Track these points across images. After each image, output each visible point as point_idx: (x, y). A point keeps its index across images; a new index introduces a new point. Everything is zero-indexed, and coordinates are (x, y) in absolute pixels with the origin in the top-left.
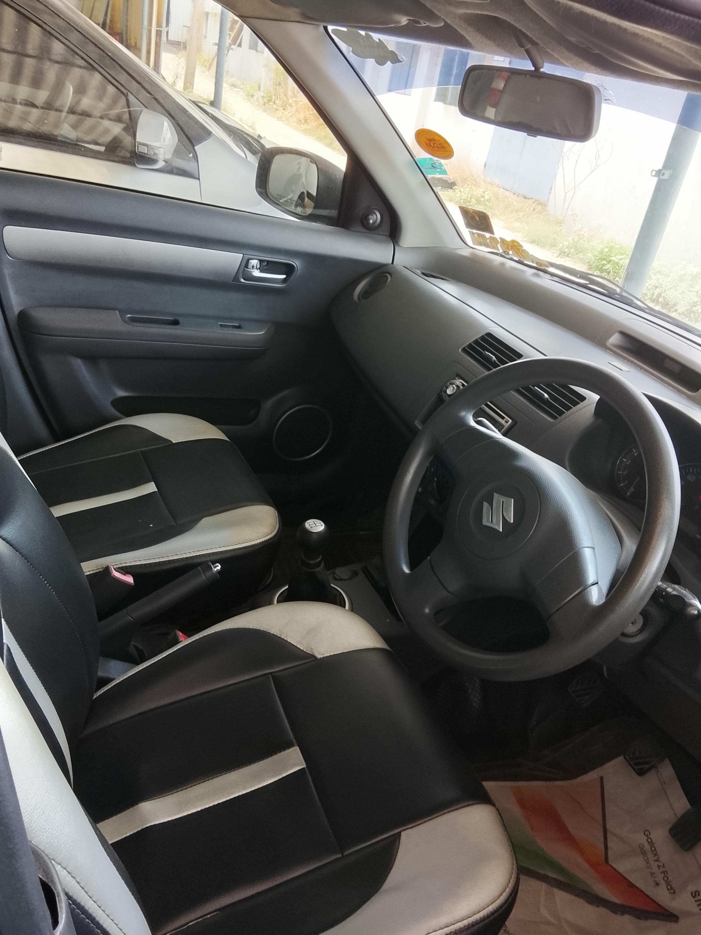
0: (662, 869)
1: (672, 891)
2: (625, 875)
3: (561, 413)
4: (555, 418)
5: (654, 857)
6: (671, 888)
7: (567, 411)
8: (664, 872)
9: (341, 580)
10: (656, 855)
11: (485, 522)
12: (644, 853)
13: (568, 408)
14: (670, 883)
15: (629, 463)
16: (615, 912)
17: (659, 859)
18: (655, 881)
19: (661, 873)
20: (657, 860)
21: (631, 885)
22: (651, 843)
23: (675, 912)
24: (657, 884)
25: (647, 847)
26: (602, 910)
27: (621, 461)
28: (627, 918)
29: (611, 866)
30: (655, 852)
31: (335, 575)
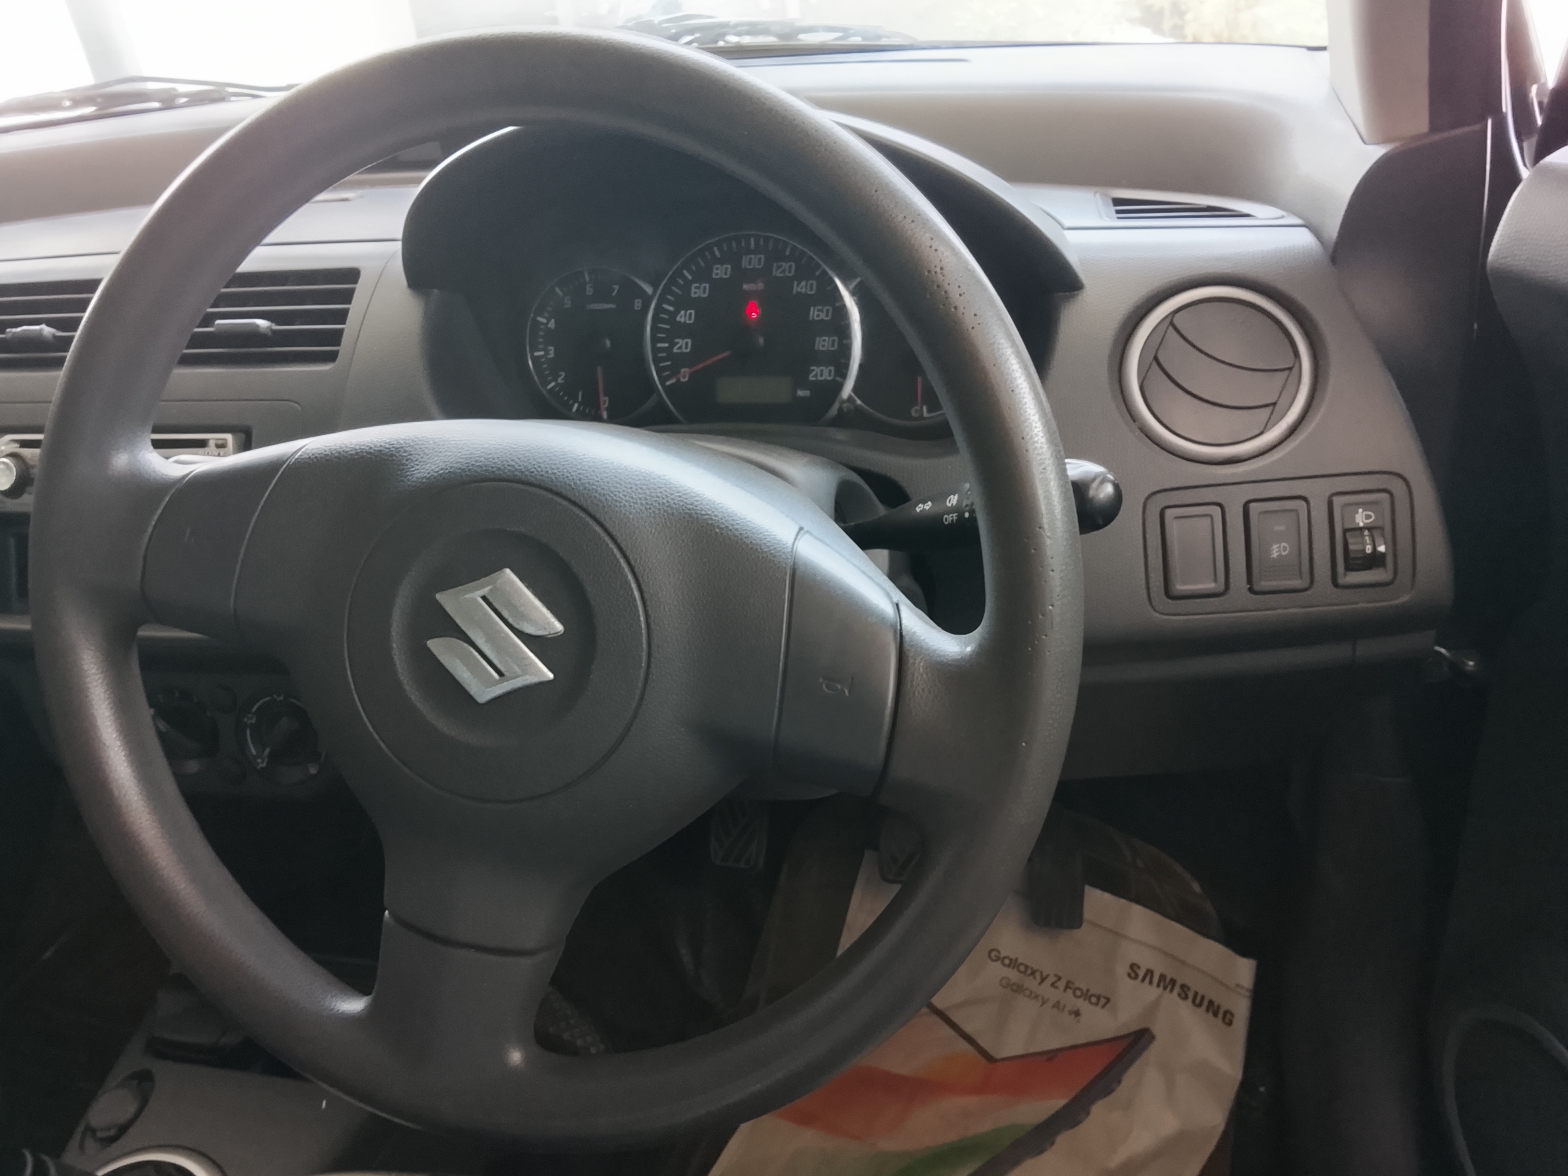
0: (1061, 984)
1: (1103, 1001)
2: (1033, 1050)
3: (335, 338)
4: (331, 357)
5: (1035, 978)
6: (1098, 997)
7: (344, 323)
8: (1067, 987)
9: (123, 1129)
10: (1033, 973)
11: (483, 693)
12: (1018, 989)
13: (341, 317)
14: (1090, 994)
15: (552, 352)
16: (1075, 1123)
17: (1045, 975)
18: (1070, 1013)
19: (1065, 990)
20: (1043, 980)
21: (1051, 1055)
22: (1013, 964)
23: (1134, 1028)
24: (1077, 1013)
25: (1013, 975)
26: (1063, 1140)
27: (535, 360)
28: (1098, 1109)
29: (1003, 1059)
30: (1029, 971)
31: (100, 1134)
